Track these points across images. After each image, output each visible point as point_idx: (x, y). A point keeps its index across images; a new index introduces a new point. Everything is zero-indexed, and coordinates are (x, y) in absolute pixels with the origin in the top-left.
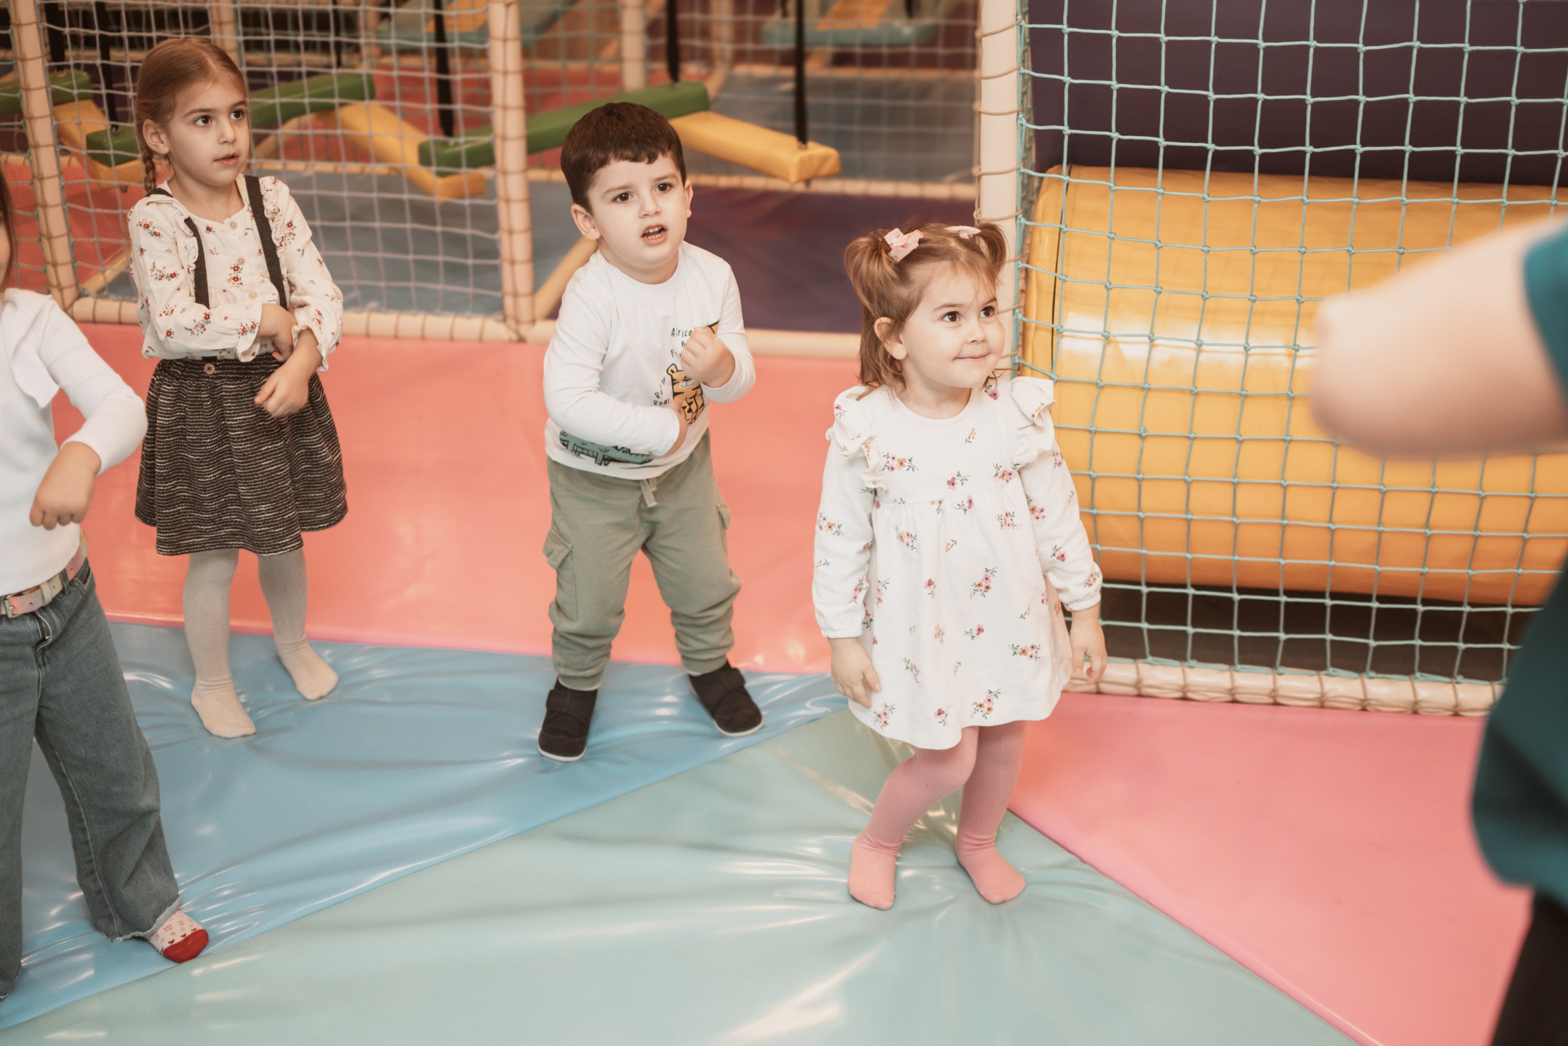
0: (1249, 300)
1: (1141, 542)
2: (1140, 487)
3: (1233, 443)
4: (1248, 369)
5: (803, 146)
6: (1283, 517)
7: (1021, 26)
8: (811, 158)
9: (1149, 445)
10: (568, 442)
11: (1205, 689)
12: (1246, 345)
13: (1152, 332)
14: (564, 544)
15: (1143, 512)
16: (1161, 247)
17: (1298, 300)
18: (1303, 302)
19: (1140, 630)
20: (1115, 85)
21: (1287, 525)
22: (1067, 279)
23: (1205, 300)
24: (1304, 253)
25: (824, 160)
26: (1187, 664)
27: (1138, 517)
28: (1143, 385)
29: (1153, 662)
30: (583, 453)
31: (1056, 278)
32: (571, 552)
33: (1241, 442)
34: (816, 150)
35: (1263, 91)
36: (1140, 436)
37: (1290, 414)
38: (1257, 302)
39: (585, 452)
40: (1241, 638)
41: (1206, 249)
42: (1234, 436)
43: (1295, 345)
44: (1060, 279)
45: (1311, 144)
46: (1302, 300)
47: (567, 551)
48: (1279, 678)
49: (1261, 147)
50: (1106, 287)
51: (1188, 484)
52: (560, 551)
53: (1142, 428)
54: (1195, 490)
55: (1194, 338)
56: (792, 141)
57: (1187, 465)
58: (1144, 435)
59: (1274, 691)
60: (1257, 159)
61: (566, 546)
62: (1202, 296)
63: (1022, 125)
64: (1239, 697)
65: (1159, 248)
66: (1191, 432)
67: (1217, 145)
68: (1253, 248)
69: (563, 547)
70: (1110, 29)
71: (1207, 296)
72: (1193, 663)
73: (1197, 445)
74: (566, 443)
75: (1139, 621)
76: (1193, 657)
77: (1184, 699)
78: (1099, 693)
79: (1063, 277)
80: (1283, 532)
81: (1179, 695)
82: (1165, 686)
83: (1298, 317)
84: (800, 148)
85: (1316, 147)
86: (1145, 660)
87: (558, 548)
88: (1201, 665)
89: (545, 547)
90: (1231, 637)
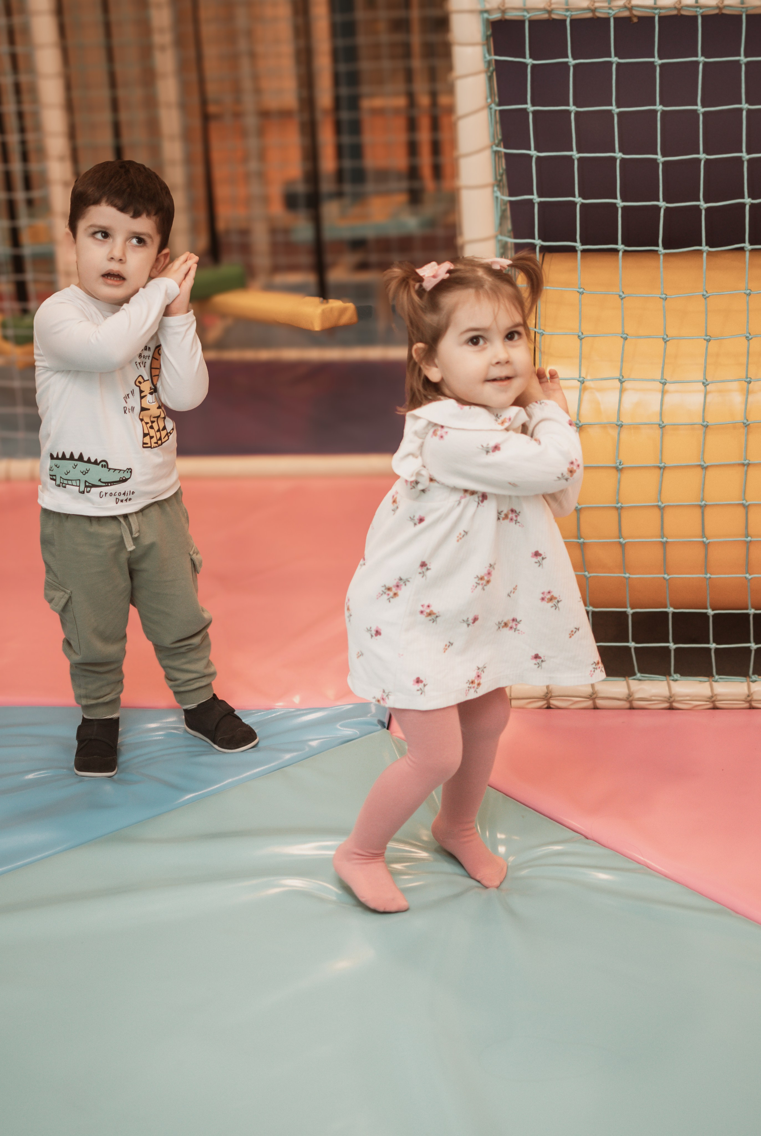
0: (704, 339)
1: (624, 566)
2: (620, 516)
3: (699, 469)
4: (707, 404)
5: (325, 301)
6: (747, 536)
7: (491, 109)
8: (332, 309)
9: (626, 476)
10: (55, 476)
11: (688, 698)
12: (705, 381)
13: (621, 374)
14: (63, 591)
15: (624, 539)
16: (625, 298)
17: (747, 337)
18: (752, 338)
19: (628, 648)
20: (575, 154)
21: (751, 541)
22: (544, 333)
23: (665, 342)
24: (749, 294)
25: (342, 311)
26: (672, 678)
27: (620, 543)
28: (616, 423)
29: (640, 678)
30: (68, 484)
31: (535, 332)
32: (70, 597)
33: (705, 468)
34: (335, 304)
35: (704, 152)
36: (616, 468)
37: (747, 441)
38: (711, 341)
39: (70, 482)
40: (716, 650)
41: (664, 296)
42: (699, 463)
43: (747, 378)
44: (538, 332)
45: (749, 197)
46: (750, 337)
47: (67, 596)
48: (753, 685)
49: (706, 202)
50: (579, 336)
51: (661, 509)
52: (61, 597)
53: (618, 461)
54: (669, 515)
55: (658, 376)
56: (317, 300)
57: (660, 492)
58: (620, 467)
59: (748, 696)
60: (703, 212)
61: (65, 592)
62: (663, 339)
63: (497, 198)
64: (718, 704)
65: (622, 299)
66: (661, 461)
67: (668, 202)
68: (705, 293)
69: (63, 593)
70: (568, 105)
71: (668, 339)
72: (677, 676)
73: (667, 474)
74: (54, 477)
75: (628, 641)
76: (676, 672)
77: (671, 708)
78: (596, 708)
79: (541, 331)
80: (748, 549)
81: (666, 705)
82: (653, 698)
83: (748, 352)
84: (322, 303)
85: (753, 199)
86: (634, 677)
87: (58, 594)
88: (683, 678)
89: (46, 596)
90: (709, 649)
